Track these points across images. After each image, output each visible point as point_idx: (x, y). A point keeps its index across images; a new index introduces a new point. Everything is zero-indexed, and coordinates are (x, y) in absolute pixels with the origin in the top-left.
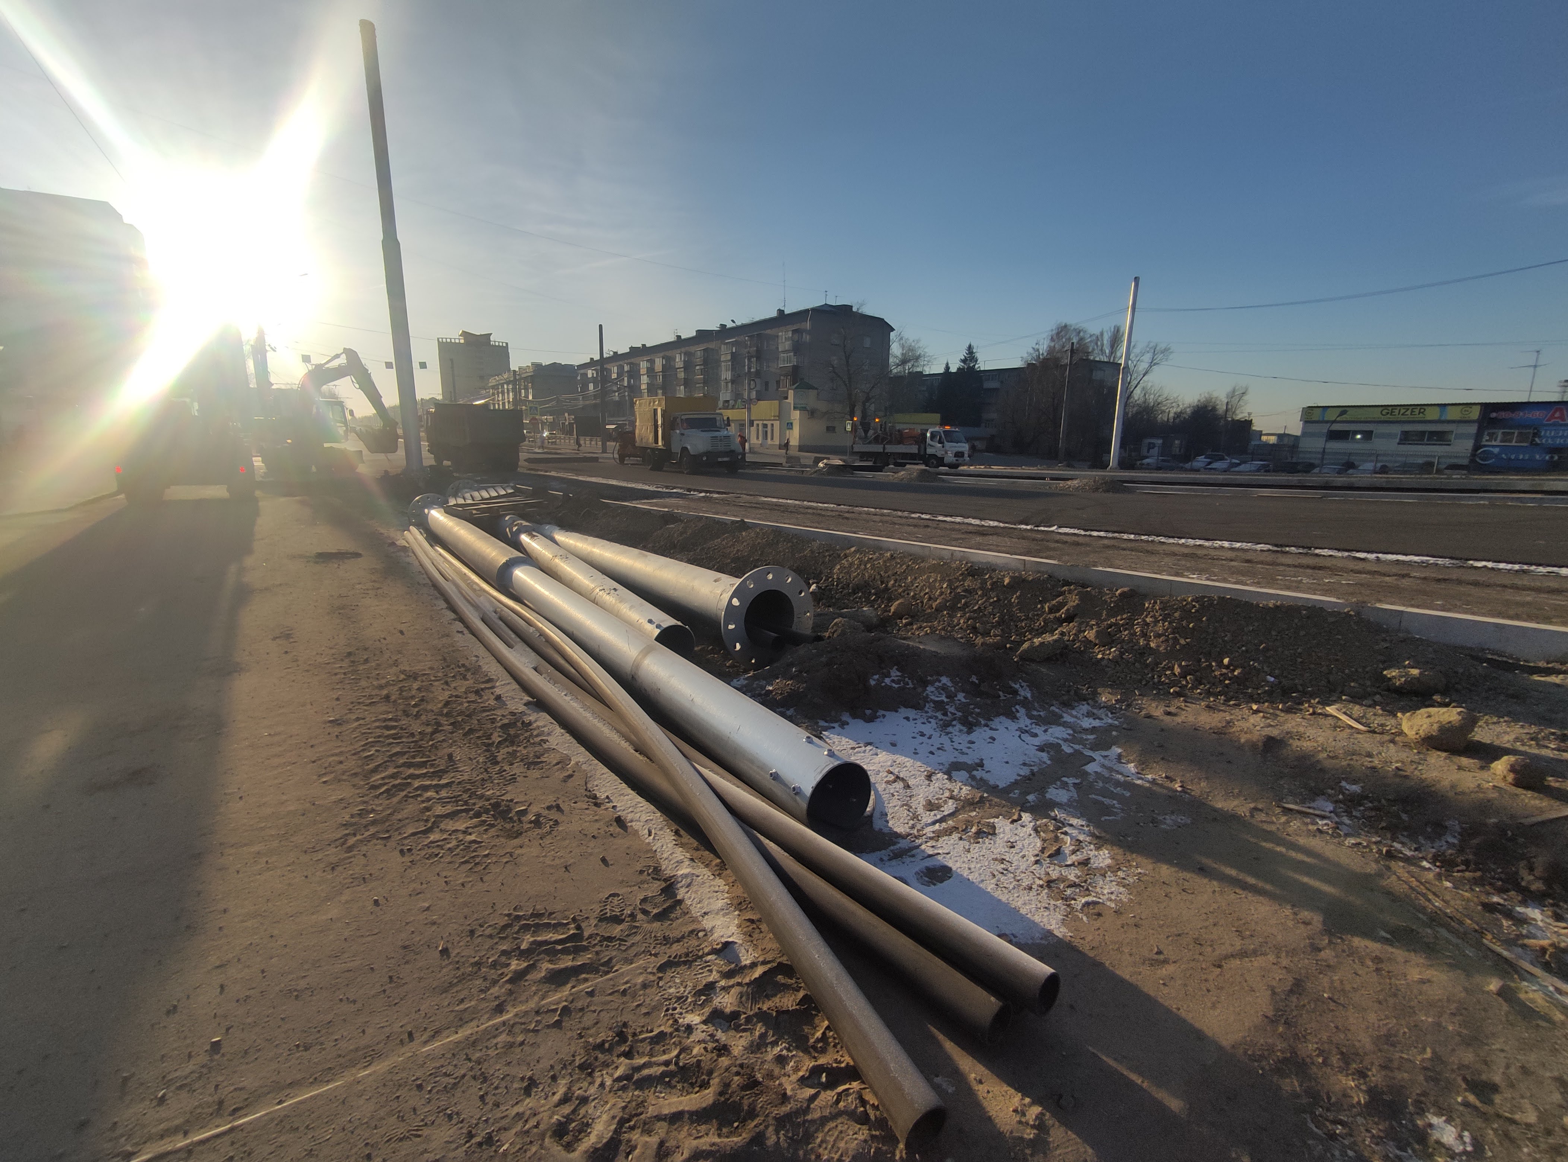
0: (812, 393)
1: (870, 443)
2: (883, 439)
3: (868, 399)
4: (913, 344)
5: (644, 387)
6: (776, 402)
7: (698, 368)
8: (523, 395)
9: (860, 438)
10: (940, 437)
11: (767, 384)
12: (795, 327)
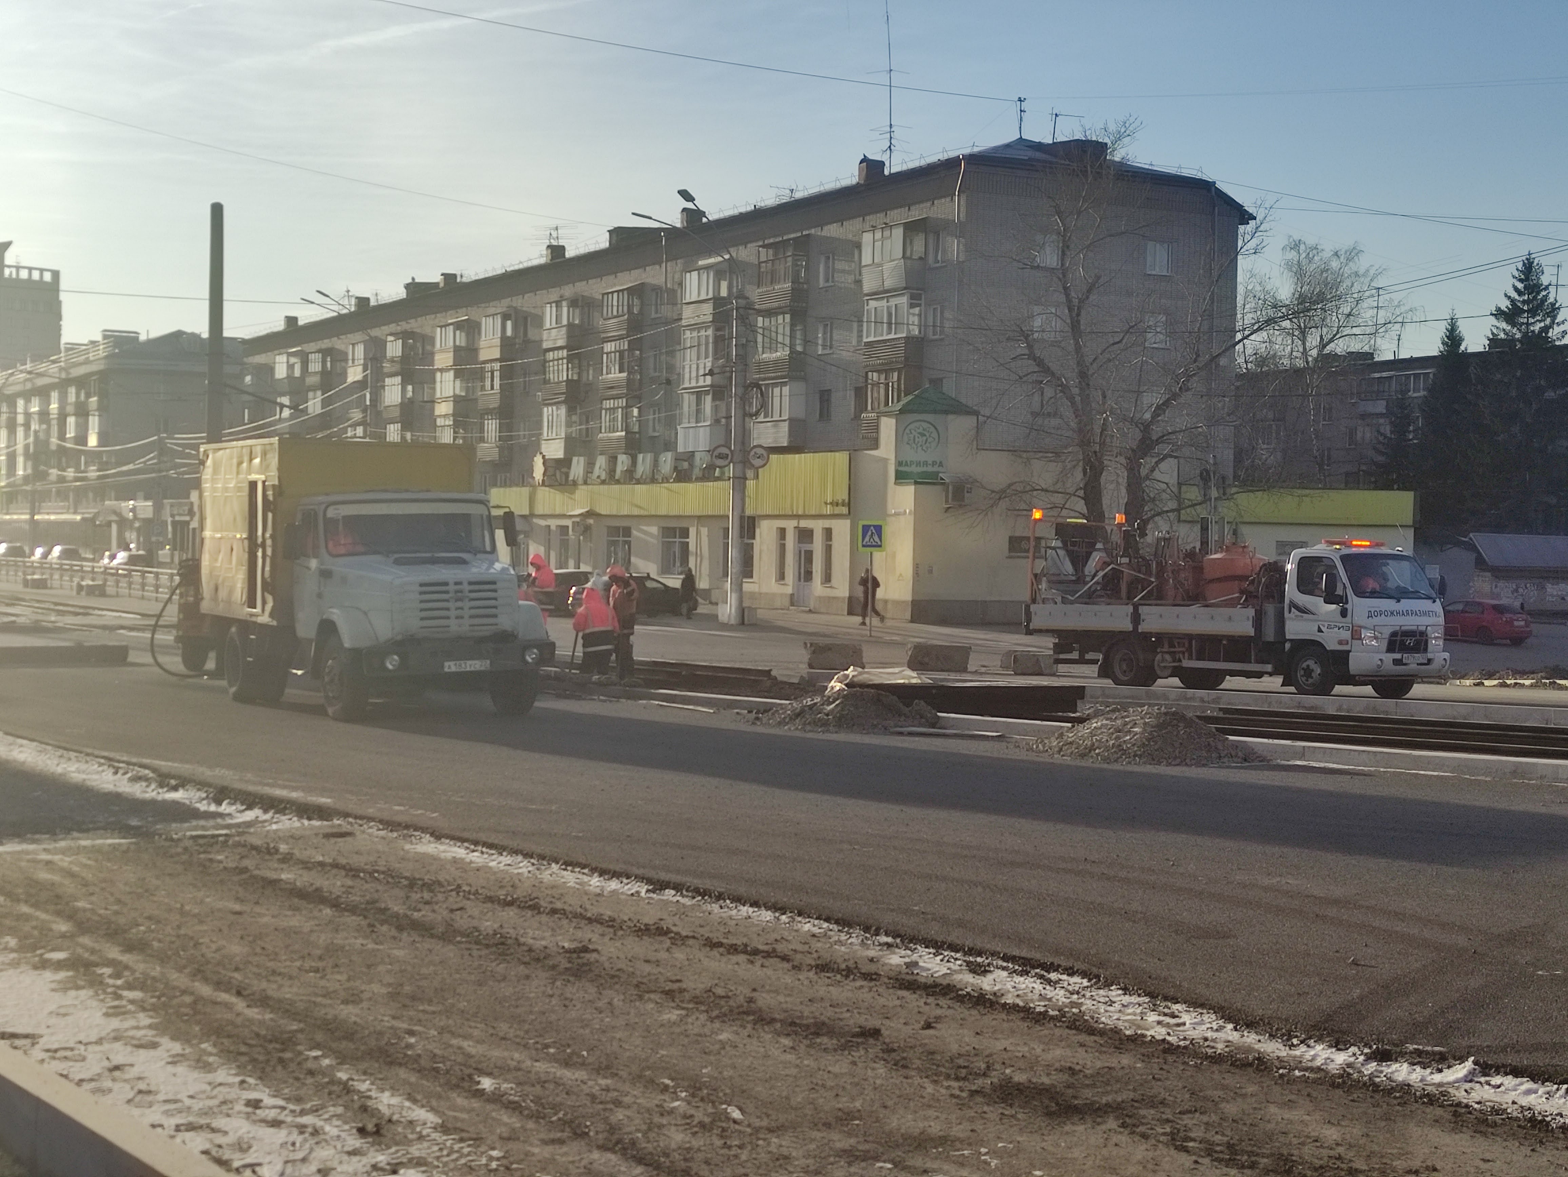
0: (960, 425)
1: (1090, 598)
2: (1135, 586)
3: (1146, 446)
4: (1335, 264)
5: (443, 409)
6: (841, 458)
7: (609, 347)
8: (71, 434)
9: (1057, 582)
10: (1332, 579)
11: (825, 397)
12: (916, 213)
